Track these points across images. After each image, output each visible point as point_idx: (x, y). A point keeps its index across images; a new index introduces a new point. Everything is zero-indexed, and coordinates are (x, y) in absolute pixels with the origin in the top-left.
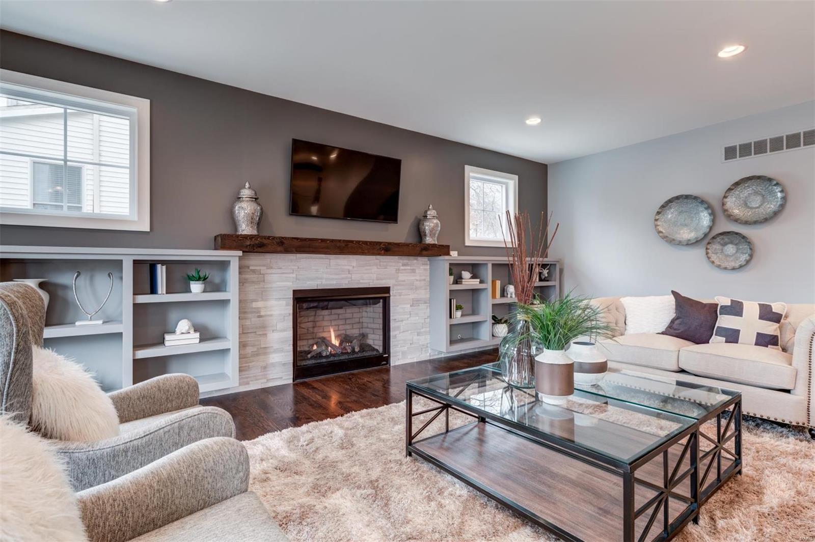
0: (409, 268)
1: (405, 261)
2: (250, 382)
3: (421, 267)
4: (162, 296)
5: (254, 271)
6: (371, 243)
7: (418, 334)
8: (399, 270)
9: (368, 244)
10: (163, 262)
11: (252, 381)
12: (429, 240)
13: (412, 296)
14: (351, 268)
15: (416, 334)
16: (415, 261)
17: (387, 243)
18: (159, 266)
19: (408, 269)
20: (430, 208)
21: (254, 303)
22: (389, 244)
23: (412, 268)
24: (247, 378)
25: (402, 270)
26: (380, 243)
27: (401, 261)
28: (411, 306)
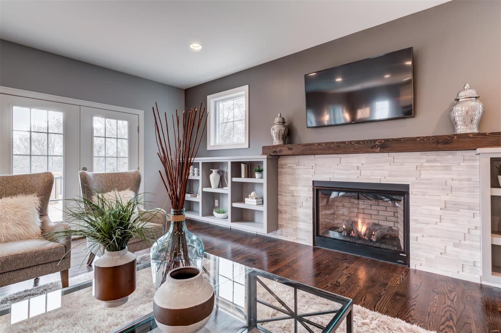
0: (439, 164)
1: (431, 157)
2: (288, 236)
3: (462, 164)
4: (243, 179)
5: (290, 167)
6: (364, 142)
7: (455, 245)
8: (422, 166)
9: (361, 143)
10: (244, 163)
11: (289, 235)
12: (461, 129)
13: (444, 198)
14: (360, 165)
15: (452, 243)
16: (450, 157)
17: (383, 140)
18: (242, 164)
19: (438, 166)
20: (465, 88)
21: (290, 187)
22: (388, 140)
23: (443, 165)
24: (287, 232)
25: (427, 166)
26: (375, 141)
27: (425, 157)
28: (441, 209)
